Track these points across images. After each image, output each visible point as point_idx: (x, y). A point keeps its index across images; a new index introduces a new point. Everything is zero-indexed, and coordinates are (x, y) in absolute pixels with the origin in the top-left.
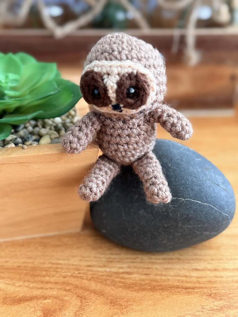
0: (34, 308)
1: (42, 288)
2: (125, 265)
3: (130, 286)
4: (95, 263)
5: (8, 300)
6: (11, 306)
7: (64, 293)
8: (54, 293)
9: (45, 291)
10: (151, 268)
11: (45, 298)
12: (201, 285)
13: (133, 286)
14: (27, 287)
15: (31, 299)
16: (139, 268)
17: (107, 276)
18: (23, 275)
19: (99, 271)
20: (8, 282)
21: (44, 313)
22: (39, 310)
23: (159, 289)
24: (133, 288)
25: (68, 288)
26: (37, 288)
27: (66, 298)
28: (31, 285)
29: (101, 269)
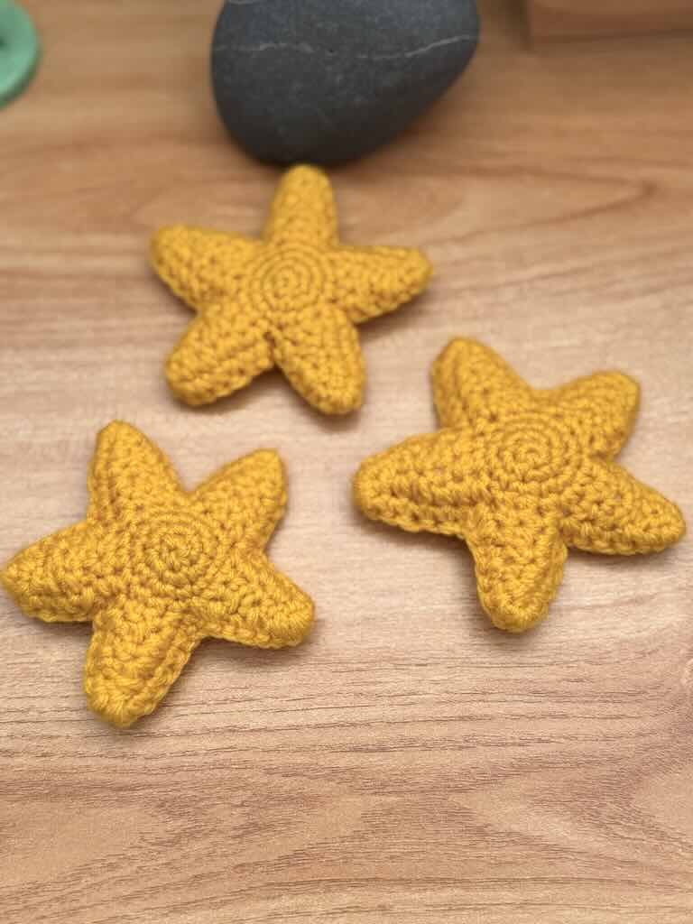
12: (151, 779)
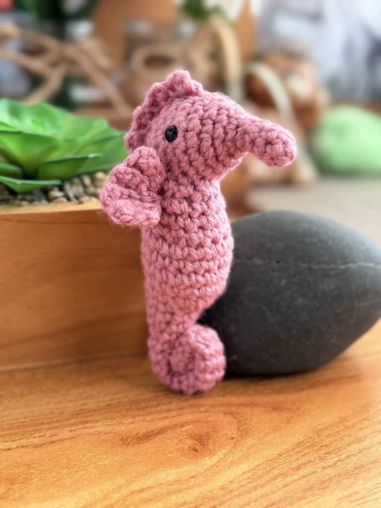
0: (177, 438)
1: (166, 418)
5: (129, 440)
6: (140, 445)
7: (203, 415)
8: (190, 418)
9: (175, 419)
11: (182, 426)
14: (144, 421)
15: (162, 431)
18: (124, 412)
20: (109, 423)
21: (197, 440)
22: (186, 438)
25: (202, 409)
26: (158, 419)
27: (210, 419)
28: (148, 418)
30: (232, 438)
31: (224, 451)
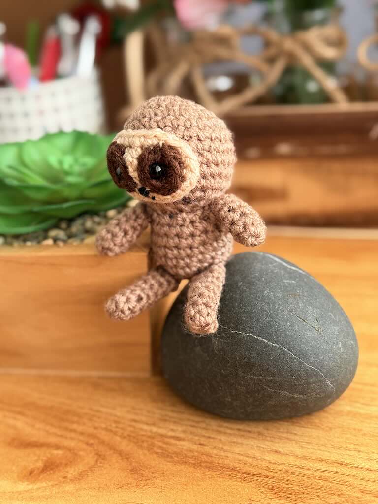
0: (39, 457)
1: (61, 436)
2: (180, 429)
3: (170, 454)
4: (144, 419)
6: (15, 449)
7: (84, 446)
8: (72, 445)
9: (63, 440)
10: (213, 438)
11: (57, 447)
13: (173, 456)
14: (46, 431)
15: (42, 446)
16: (196, 435)
17: (149, 437)
18: (50, 417)
19: (142, 429)
20: (29, 422)
22: (43, 460)
23: (206, 467)
24: (172, 457)
25: (91, 441)
26: (56, 434)
27: (81, 453)
28: (52, 430)
29: (145, 427)
30: (65, 478)
31: (44, 484)
